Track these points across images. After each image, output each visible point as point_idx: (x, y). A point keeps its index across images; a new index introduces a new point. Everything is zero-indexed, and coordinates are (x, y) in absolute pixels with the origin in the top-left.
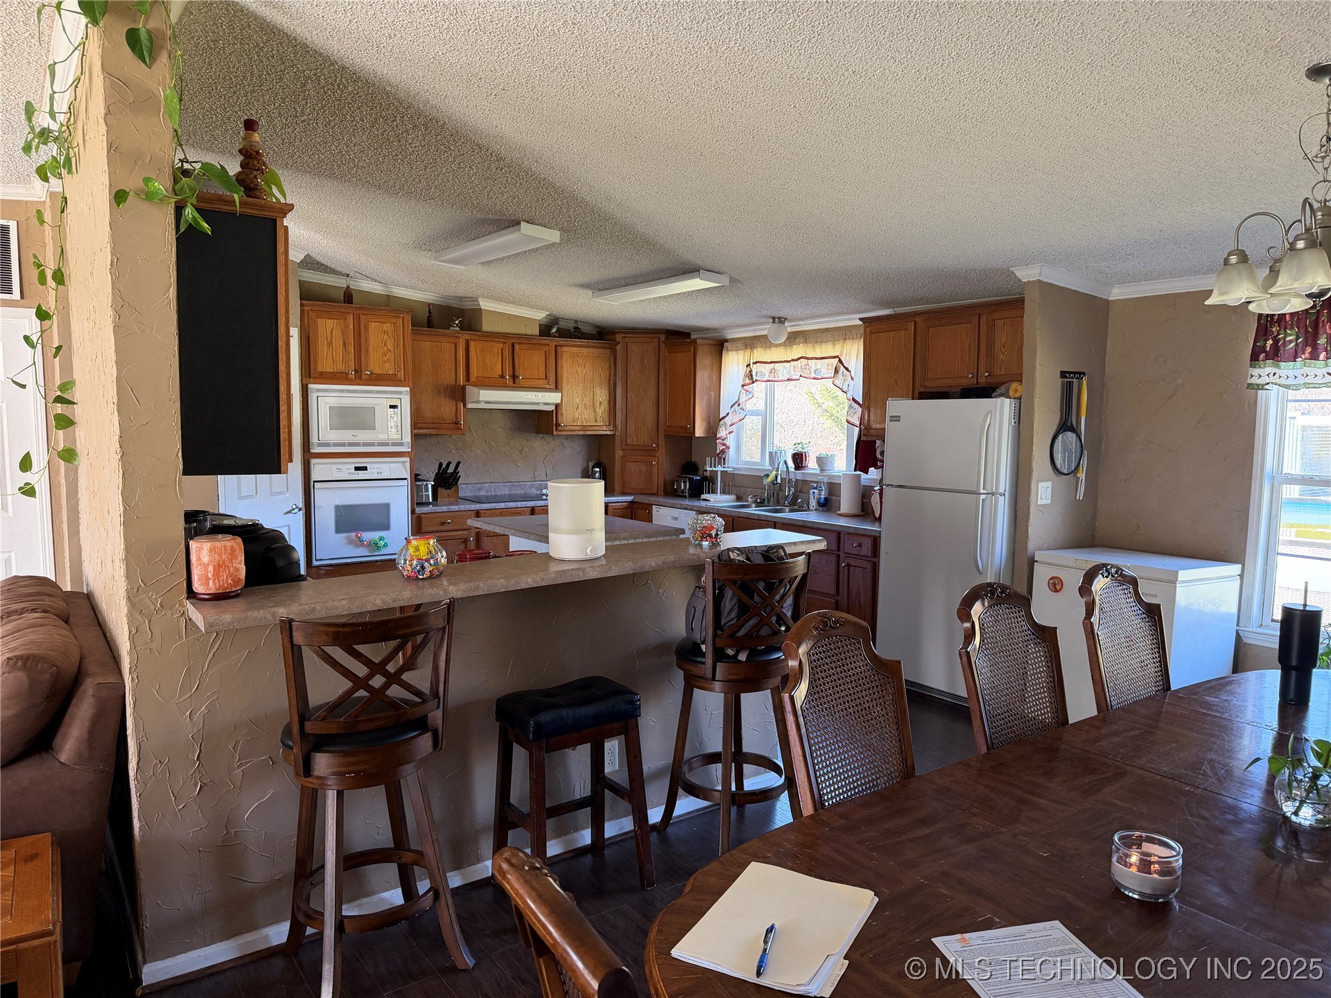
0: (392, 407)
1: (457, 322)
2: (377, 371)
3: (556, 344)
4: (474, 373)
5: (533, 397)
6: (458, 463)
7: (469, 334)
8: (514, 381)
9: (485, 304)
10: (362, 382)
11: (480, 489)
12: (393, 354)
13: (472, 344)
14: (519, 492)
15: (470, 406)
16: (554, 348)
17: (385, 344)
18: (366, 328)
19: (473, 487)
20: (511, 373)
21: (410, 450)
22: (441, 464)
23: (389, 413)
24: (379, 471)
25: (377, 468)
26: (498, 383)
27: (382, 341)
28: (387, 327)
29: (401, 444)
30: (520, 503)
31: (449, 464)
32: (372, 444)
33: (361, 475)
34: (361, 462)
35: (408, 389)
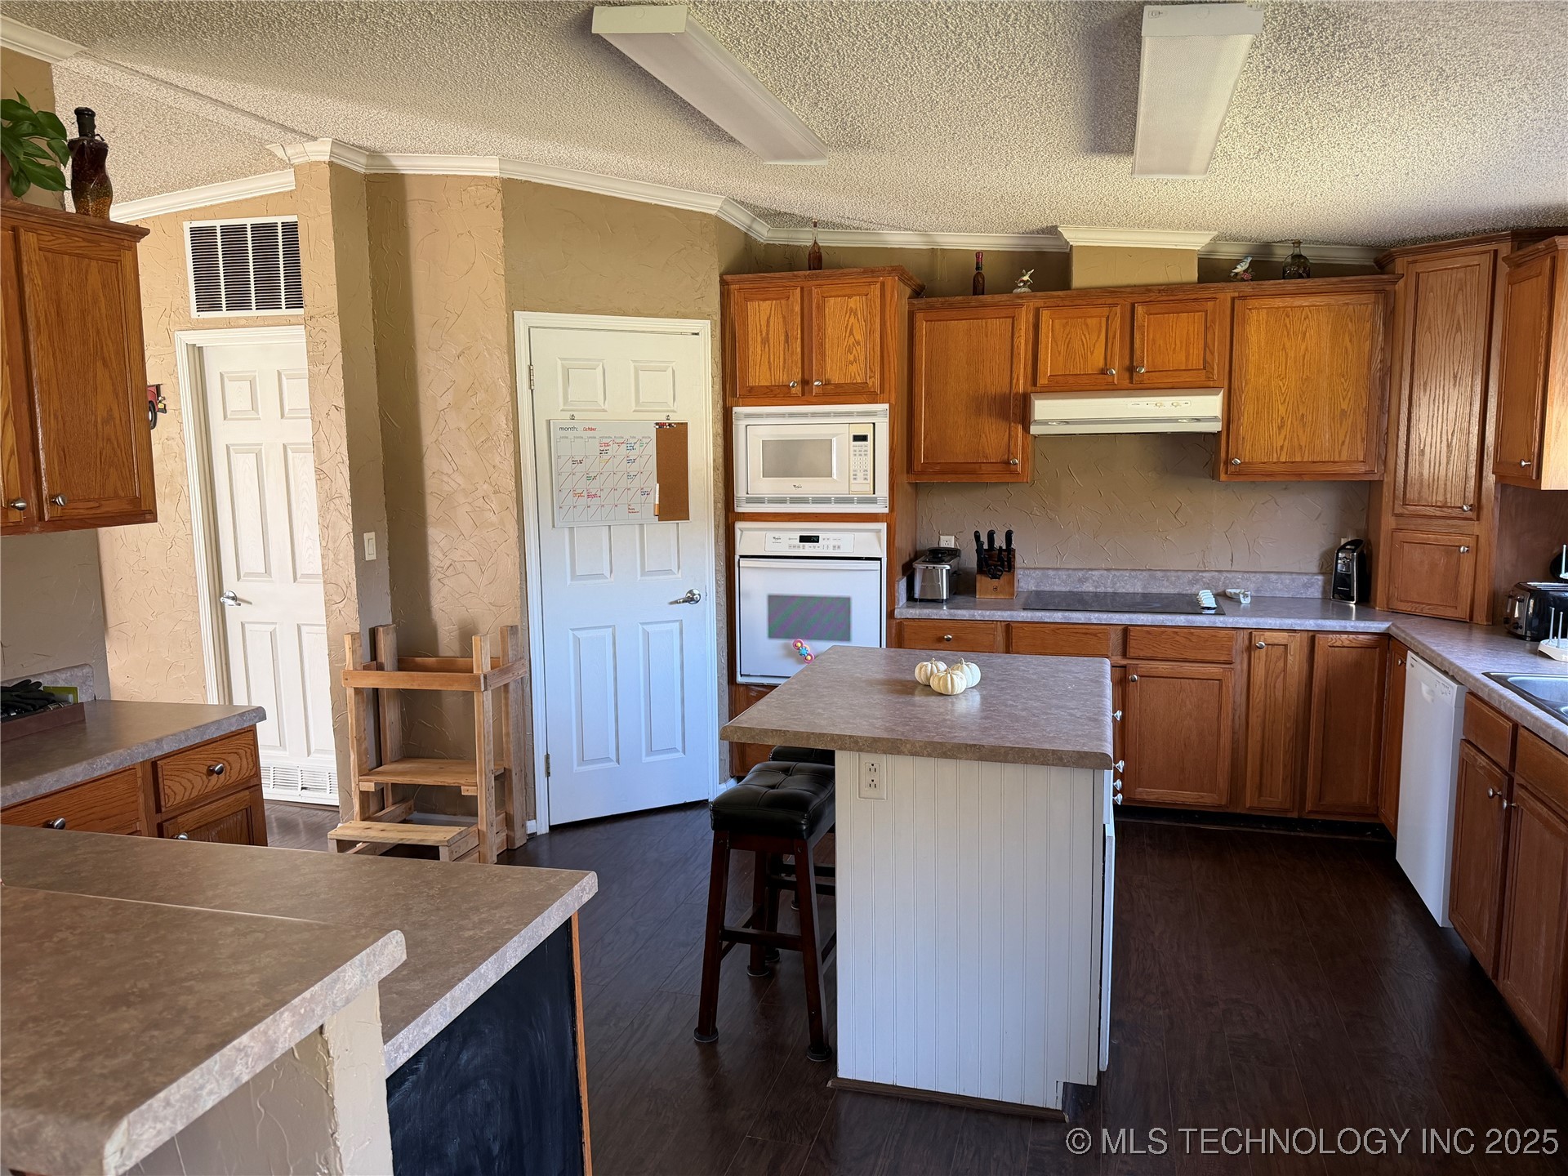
0: (857, 438)
1: (1026, 278)
2: (836, 378)
3: (1236, 294)
4: (1047, 368)
6: (1009, 536)
7: (1041, 298)
8: (1134, 381)
9: (1075, 236)
10: (814, 400)
11: (1081, 581)
12: (863, 349)
13: (1045, 315)
14: (1165, 591)
15: (1035, 430)
16: (1229, 304)
17: (851, 333)
18: (821, 308)
20: (1127, 362)
21: (886, 510)
22: (977, 536)
23: (852, 449)
24: (837, 543)
25: (835, 539)
26: (1098, 384)
27: (846, 328)
28: (855, 302)
29: (873, 501)
30: (1096, 615)
31: (991, 535)
32: (826, 501)
33: (809, 549)
34: (809, 528)
35: (886, 406)
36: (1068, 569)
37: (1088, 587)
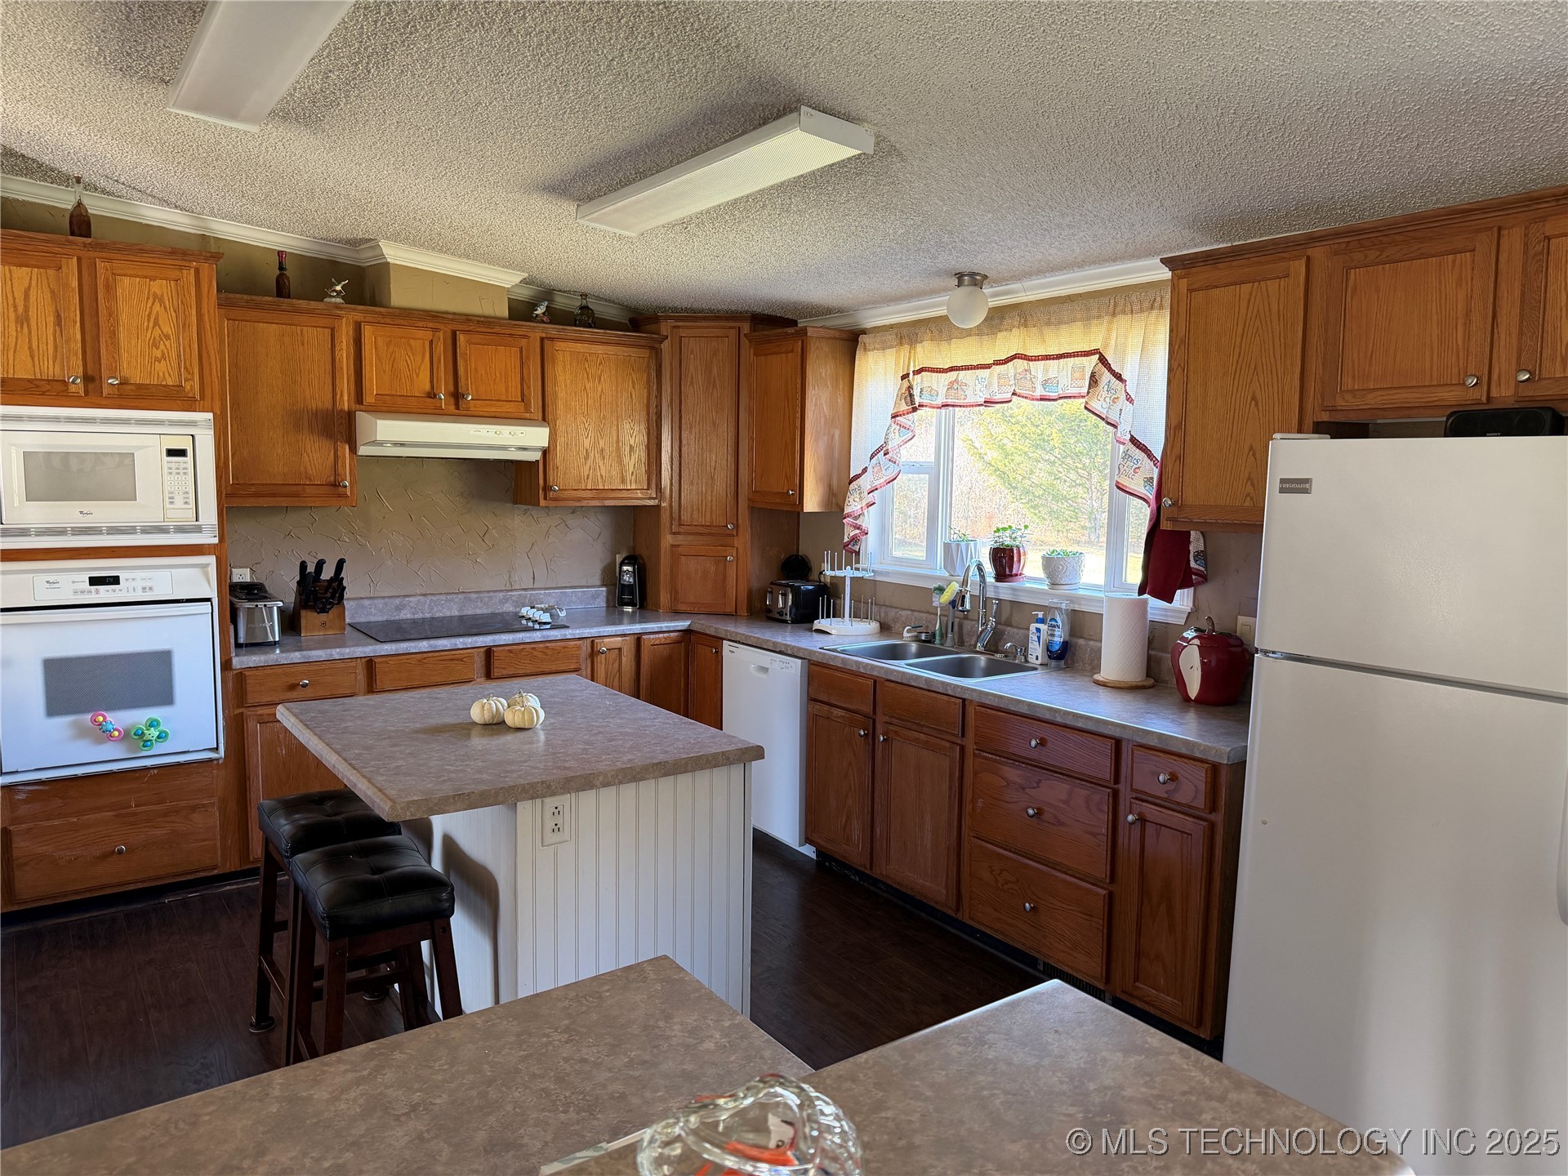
0: (172, 453)
1: (339, 288)
2: (137, 377)
3: (544, 335)
4: (373, 385)
5: (492, 434)
6: (340, 565)
7: (361, 311)
8: (458, 406)
9: (394, 254)
10: (105, 402)
11: (399, 608)
12: (174, 345)
13: (368, 331)
14: (479, 612)
15: (363, 451)
16: (538, 343)
17: (156, 323)
18: (110, 288)
19: (386, 604)
20: (451, 388)
21: (216, 541)
22: (303, 566)
23: (166, 466)
24: (148, 584)
25: (137, 579)
26: (426, 408)
27: (149, 316)
28: (158, 286)
29: (198, 529)
30: (461, 640)
31: (320, 565)
32: (131, 530)
33: (105, 593)
34: (104, 567)
35: (210, 416)
36: (384, 598)
37: (406, 615)
